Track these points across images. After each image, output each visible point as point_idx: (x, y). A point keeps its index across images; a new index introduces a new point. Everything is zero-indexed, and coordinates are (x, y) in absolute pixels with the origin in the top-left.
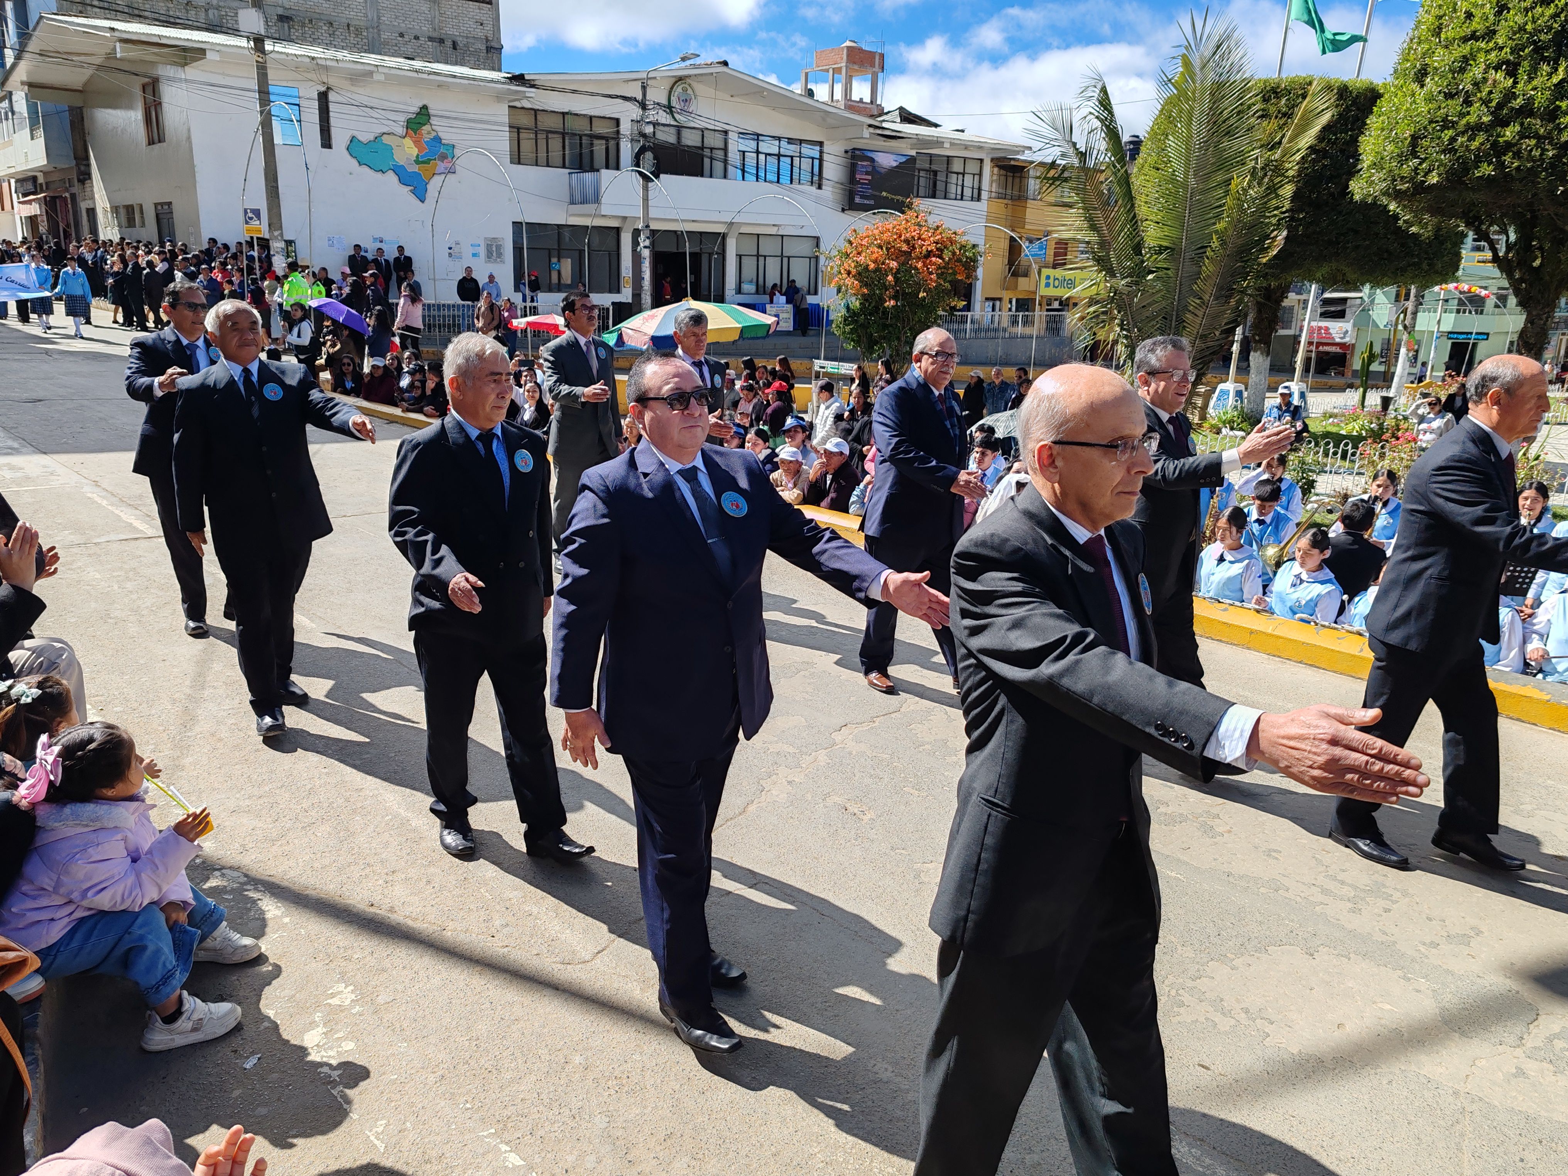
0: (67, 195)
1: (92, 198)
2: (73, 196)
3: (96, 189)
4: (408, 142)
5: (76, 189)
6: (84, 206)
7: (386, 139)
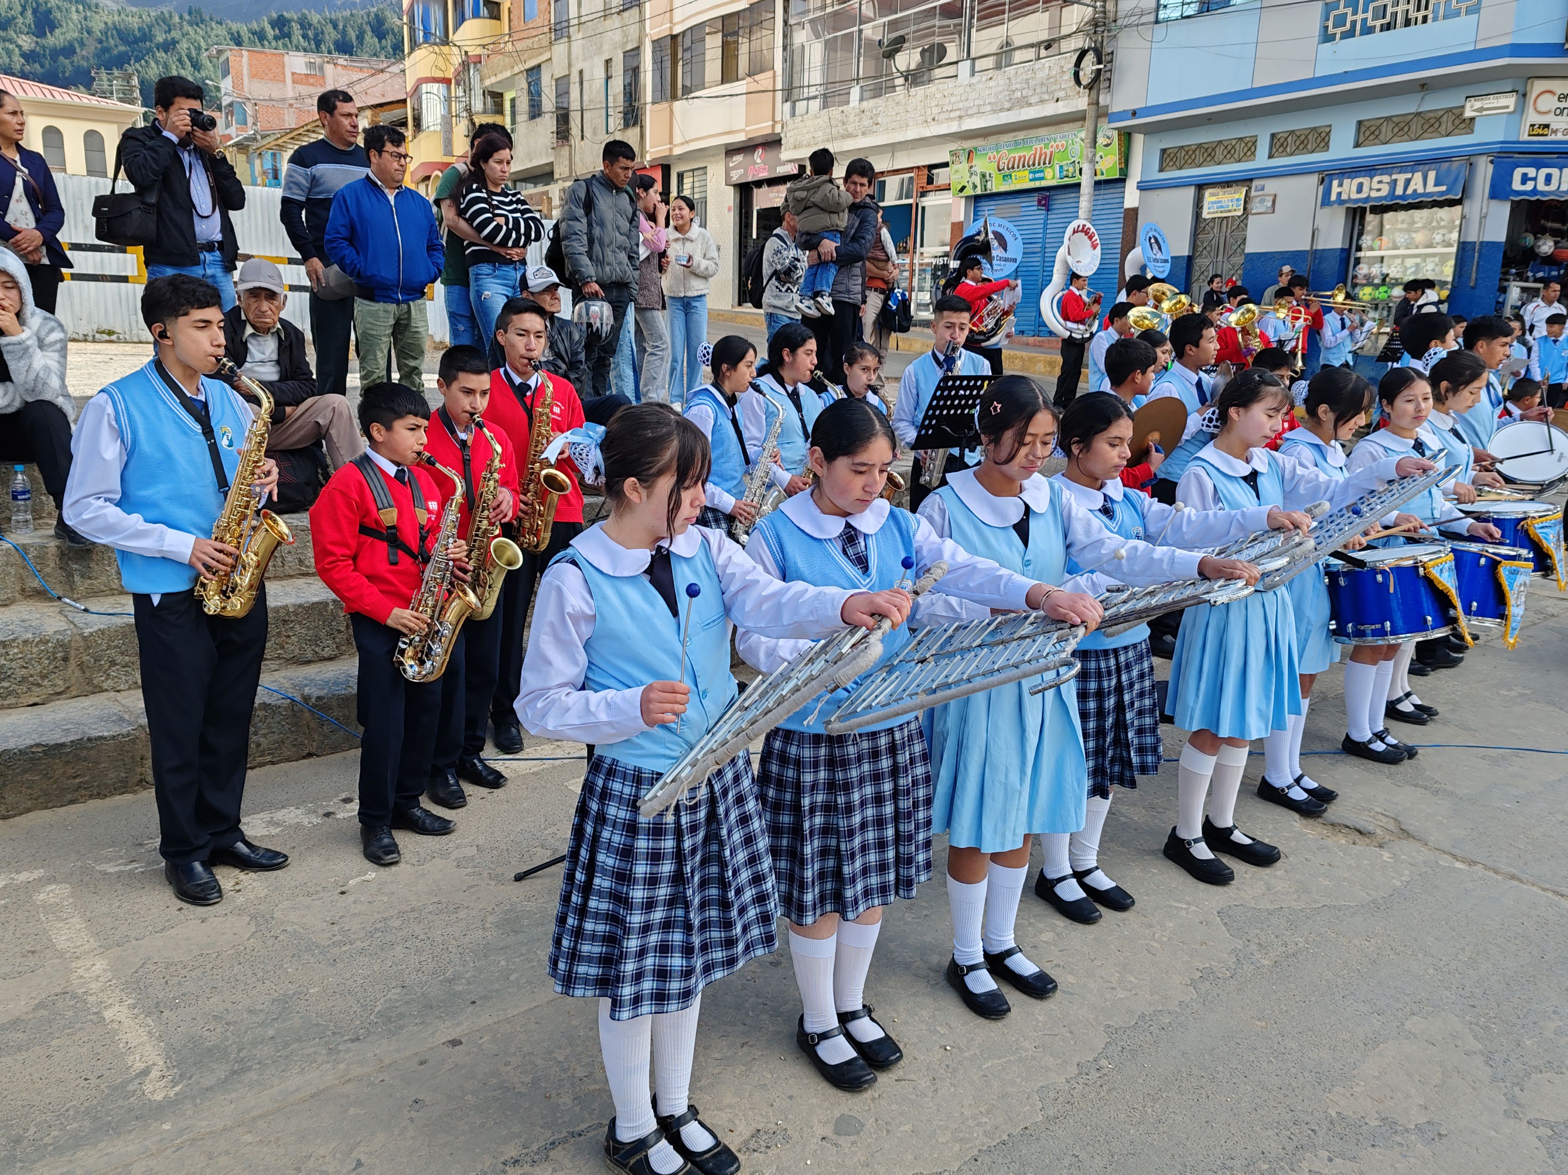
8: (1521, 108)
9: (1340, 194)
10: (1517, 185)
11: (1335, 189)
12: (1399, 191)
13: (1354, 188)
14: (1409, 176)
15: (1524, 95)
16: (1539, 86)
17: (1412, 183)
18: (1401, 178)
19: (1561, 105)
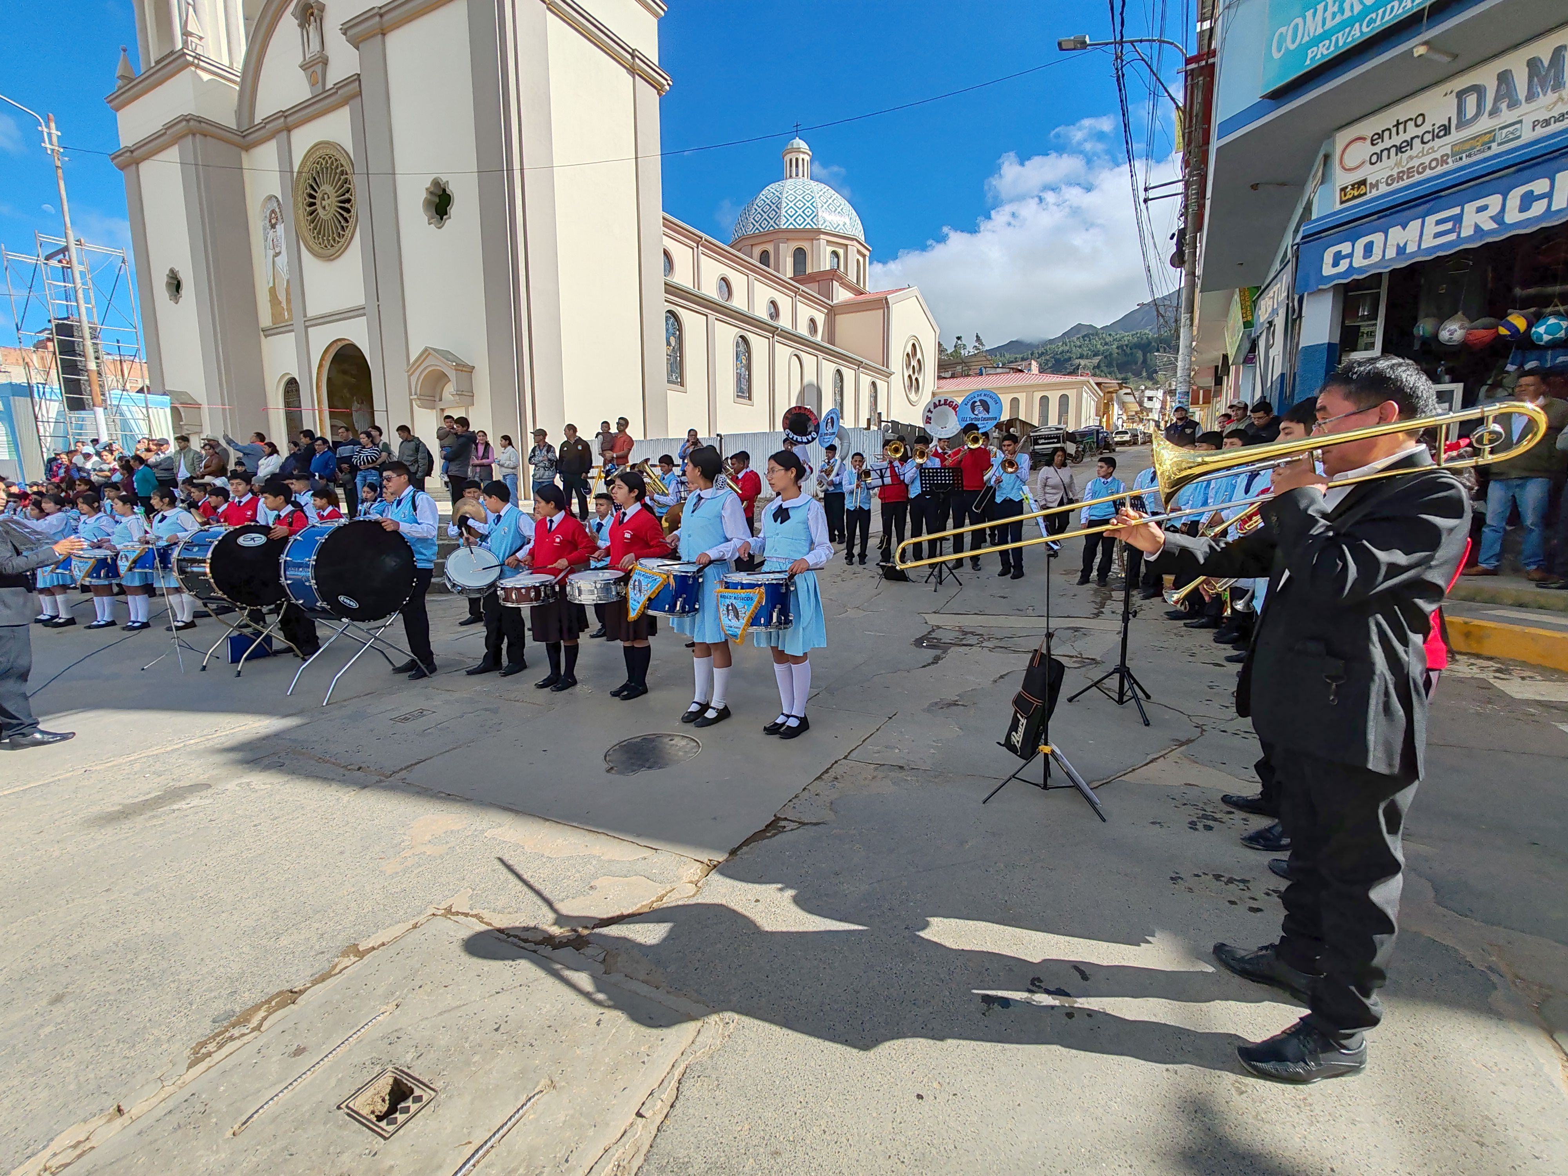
10: (1328, 270)
15: (1329, 156)
16: (1345, 136)
19: (1377, 149)
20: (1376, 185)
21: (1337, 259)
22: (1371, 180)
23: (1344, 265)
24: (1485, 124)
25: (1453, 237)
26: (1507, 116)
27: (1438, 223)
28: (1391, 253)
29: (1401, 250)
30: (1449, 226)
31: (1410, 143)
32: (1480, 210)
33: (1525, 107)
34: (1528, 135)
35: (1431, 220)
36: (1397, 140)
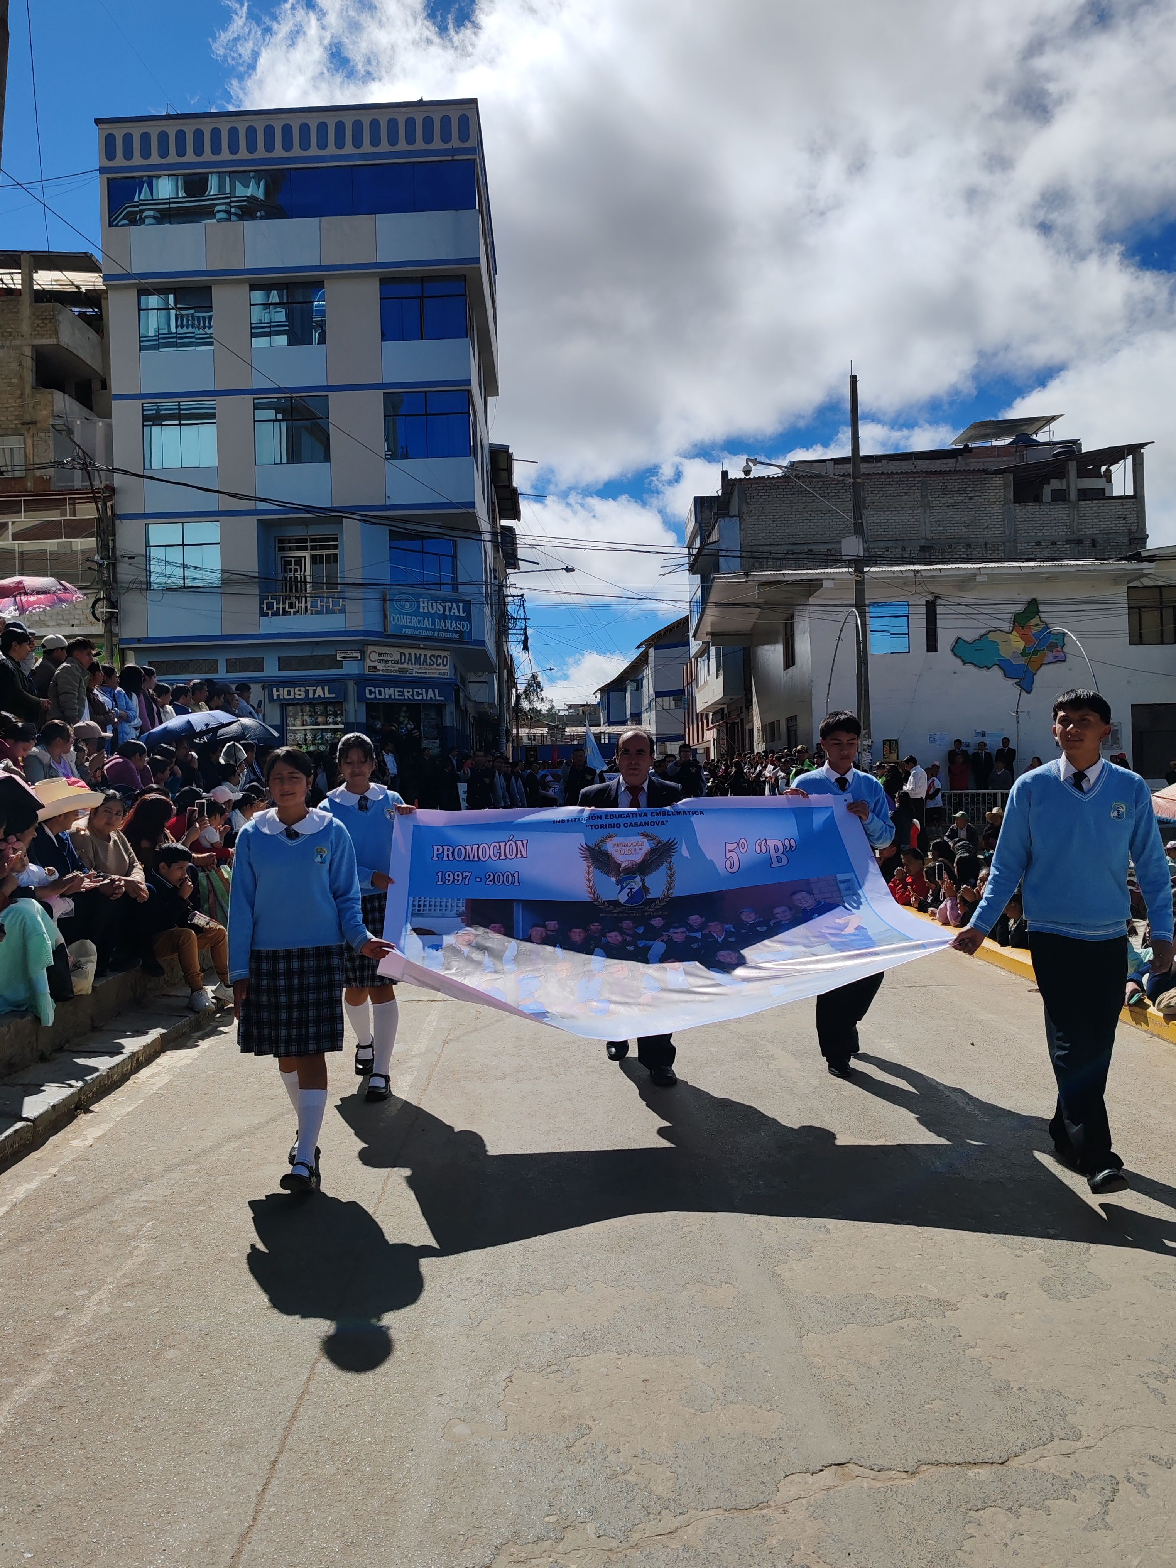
0: (739, 720)
1: (752, 721)
2: (742, 720)
3: (754, 713)
4: (1015, 637)
5: (743, 716)
6: (747, 727)
7: (992, 637)
8: (363, 659)
9: (278, 696)
10: (368, 696)
11: (275, 693)
12: (311, 696)
13: (286, 693)
14: (315, 688)
15: (364, 652)
16: (370, 648)
17: (317, 692)
18: (311, 689)
19: (380, 658)
20: (379, 670)
21: (371, 692)
22: (378, 668)
23: (373, 696)
24: (405, 666)
25: (403, 698)
26: (411, 667)
27: (399, 691)
28: (387, 697)
29: (390, 696)
30: (401, 694)
31: (388, 661)
32: (408, 692)
33: (414, 666)
34: (414, 674)
35: (396, 690)
36: (385, 658)
